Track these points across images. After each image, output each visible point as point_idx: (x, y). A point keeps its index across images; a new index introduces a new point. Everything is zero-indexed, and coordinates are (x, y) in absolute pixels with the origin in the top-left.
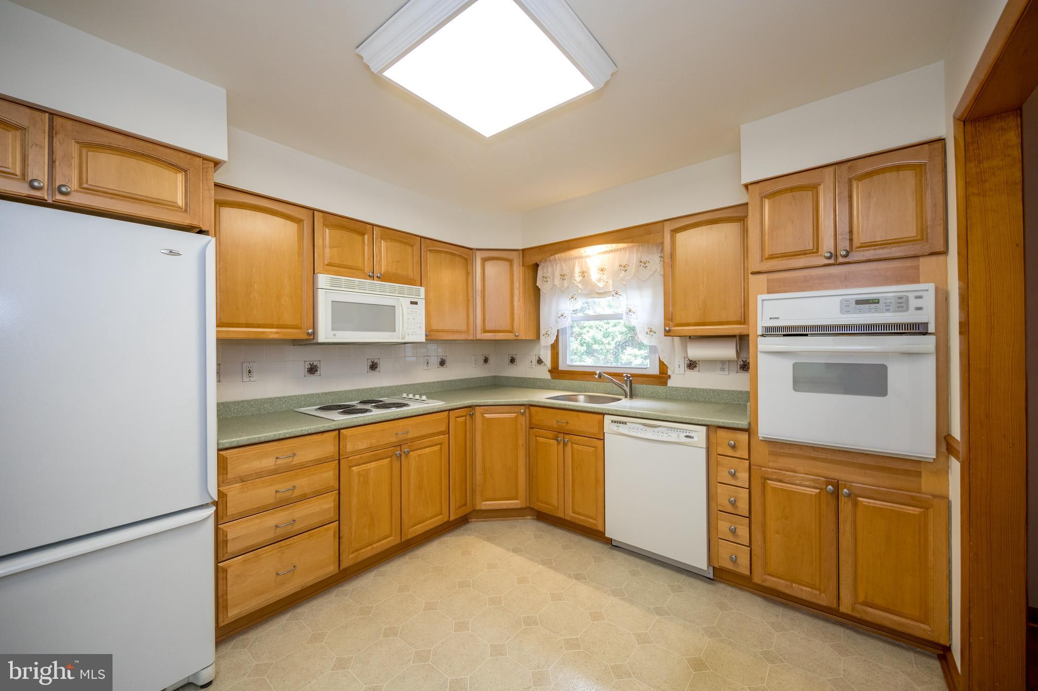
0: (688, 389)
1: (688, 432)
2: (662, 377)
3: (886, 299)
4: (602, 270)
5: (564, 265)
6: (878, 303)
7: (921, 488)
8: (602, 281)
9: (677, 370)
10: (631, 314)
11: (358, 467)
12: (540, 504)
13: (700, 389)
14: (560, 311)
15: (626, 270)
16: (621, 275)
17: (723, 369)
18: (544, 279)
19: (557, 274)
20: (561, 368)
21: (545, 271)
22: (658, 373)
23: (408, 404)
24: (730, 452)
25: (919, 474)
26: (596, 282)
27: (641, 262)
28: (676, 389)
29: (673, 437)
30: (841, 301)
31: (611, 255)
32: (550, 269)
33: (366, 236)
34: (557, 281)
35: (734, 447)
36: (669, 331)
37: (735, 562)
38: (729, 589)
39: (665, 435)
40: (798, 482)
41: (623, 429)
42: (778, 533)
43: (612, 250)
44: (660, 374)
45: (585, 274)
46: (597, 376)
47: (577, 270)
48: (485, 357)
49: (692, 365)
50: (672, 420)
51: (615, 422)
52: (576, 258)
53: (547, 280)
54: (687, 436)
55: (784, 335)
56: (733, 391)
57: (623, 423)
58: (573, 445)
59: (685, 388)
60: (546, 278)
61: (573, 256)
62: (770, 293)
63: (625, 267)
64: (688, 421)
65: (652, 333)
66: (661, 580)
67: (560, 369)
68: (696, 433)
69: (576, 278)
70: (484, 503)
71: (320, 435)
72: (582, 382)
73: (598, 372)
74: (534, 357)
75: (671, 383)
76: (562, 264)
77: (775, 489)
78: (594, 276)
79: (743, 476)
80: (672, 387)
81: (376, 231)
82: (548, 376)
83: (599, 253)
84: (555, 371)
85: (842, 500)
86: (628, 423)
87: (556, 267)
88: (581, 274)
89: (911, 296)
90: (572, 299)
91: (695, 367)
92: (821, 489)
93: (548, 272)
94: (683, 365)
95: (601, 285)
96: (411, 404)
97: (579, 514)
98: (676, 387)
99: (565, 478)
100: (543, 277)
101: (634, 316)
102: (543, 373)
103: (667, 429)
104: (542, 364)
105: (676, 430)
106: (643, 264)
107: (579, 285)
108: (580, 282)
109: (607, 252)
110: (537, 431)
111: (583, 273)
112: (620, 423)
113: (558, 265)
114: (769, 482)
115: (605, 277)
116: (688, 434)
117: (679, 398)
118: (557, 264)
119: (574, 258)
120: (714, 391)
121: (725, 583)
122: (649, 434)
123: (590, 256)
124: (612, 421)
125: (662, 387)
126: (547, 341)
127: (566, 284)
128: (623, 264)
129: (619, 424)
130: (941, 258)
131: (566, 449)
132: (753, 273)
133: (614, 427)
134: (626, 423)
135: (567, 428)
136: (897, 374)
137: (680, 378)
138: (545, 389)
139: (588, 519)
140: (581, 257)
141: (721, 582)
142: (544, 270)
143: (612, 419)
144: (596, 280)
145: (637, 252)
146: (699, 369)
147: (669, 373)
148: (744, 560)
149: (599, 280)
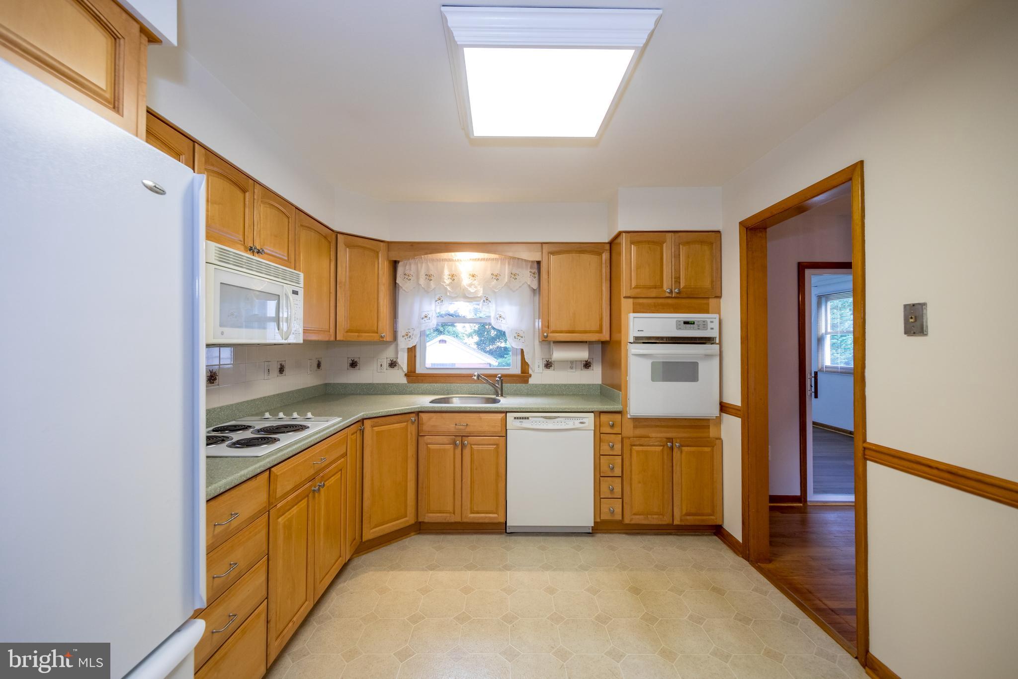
0: (545, 385)
1: (581, 419)
2: (524, 376)
3: (698, 322)
4: (473, 276)
5: (430, 265)
6: (694, 324)
7: (709, 435)
8: (472, 286)
9: (537, 369)
10: (501, 319)
11: (283, 517)
12: (431, 515)
13: (555, 385)
14: (424, 312)
15: (497, 279)
16: (493, 283)
17: (571, 368)
18: (407, 277)
19: (423, 272)
20: (419, 370)
21: (407, 267)
22: (520, 373)
23: (305, 426)
24: (609, 430)
25: (708, 427)
26: (467, 287)
27: (512, 274)
28: (536, 386)
29: (570, 424)
30: (677, 321)
31: (483, 263)
32: (413, 267)
33: (247, 194)
34: (422, 281)
35: (612, 426)
36: (547, 336)
37: (613, 513)
38: (606, 535)
39: (563, 423)
40: (652, 444)
41: (526, 424)
42: (639, 482)
43: (484, 259)
44: (522, 373)
45: (455, 278)
46: (475, 378)
47: (446, 272)
48: (319, 361)
49: (548, 365)
50: (569, 411)
51: (518, 418)
52: (446, 260)
53: (410, 278)
54: (581, 423)
55: (644, 343)
56: (579, 384)
57: (525, 418)
58: (472, 446)
59: (543, 384)
60: (409, 276)
61: (442, 258)
62: (636, 313)
63: (497, 276)
64: (582, 410)
65: (519, 338)
66: (564, 546)
67: (417, 372)
68: (587, 419)
69: (445, 281)
70: (372, 531)
71: (254, 479)
72: (445, 385)
73: (476, 374)
74: (385, 360)
75: (531, 381)
76: (428, 263)
77: (638, 452)
78: (465, 281)
79: (618, 447)
80: (533, 384)
81: (257, 189)
82: (404, 380)
83: (470, 259)
84: (412, 375)
85: (675, 450)
86: (530, 418)
87: (422, 266)
88: (449, 277)
89: (709, 321)
90: (439, 301)
91: (551, 366)
92: (664, 446)
93: (410, 270)
94: (542, 366)
95: (472, 290)
96: (309, 425)
97: (478, 513)
98: (536, 384)
99: (464, 480)
100: (405, 274)
101: (504, 321)
102: (398, 377)
103: (564, 419)
104: (396, 368)
105: (572, 419)
106: (513, 276)
107: (448, 287)
108: (448, 285)
109: (479, 259)
110: (430, 438)
111: (452, 276)
112: (523, 418)
113: (424, 265)
114: (634, 447)
115: (476, 283)
116: (581, 421)
117: (538, 393)
118: (422, 263)
119: (443, 260)
120: (565, 385)
121: (600, 533)
122: (550, 425)
123: (460, 261)
124: (515, 418)
125: (524, 385)
126: (404, 344)
127: (433, 284)
128: (495, 273)
129: (521, 420)
130: (718, 300)
131: (464, 451)
132: (625, 297)
133: (517, 423)
134: (528, 418)
135: (467, 430)
136: (703, 368)
137: (539, 376)
138: (400, 394)
139: (487, 515)
140: (450, 260)
141: (597, 533)
142: (405, 266)
143: (515, 416)
144: (467, 285)
145: (509, 264)
146: (554, 368)
147: (530, 372)
148: (618, 510)
149: (470, 285)
